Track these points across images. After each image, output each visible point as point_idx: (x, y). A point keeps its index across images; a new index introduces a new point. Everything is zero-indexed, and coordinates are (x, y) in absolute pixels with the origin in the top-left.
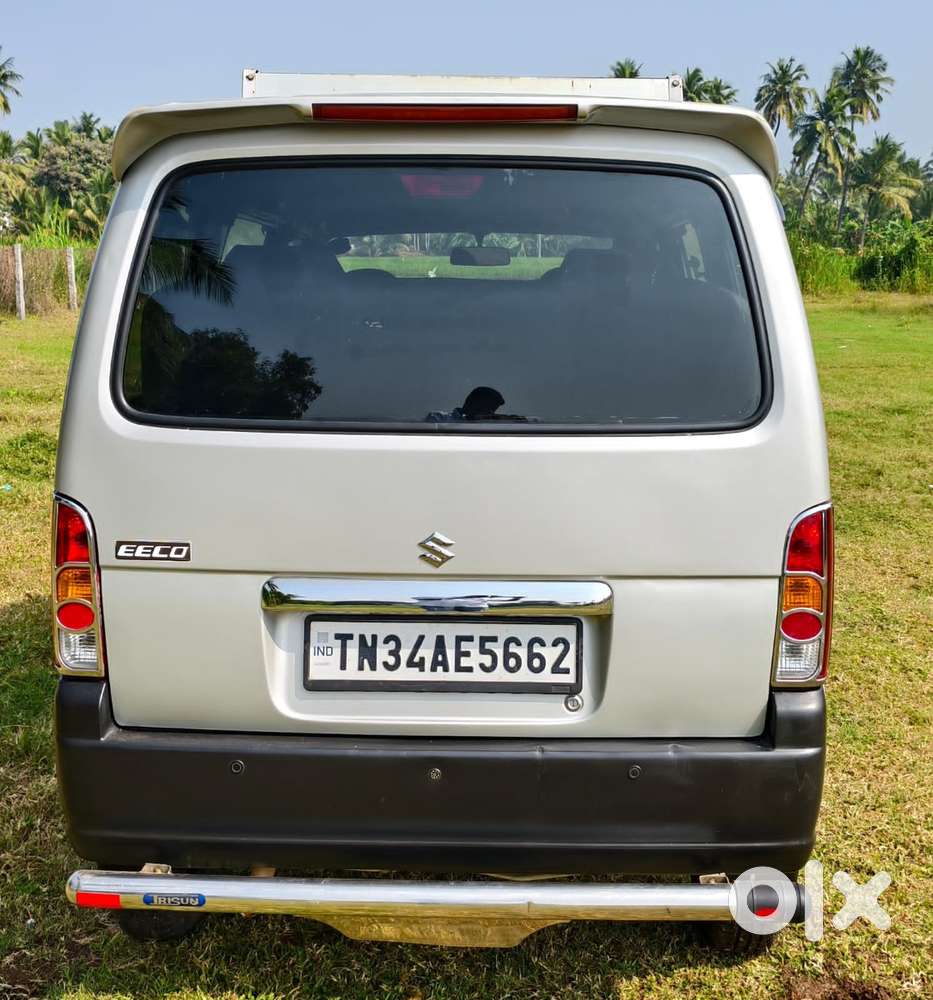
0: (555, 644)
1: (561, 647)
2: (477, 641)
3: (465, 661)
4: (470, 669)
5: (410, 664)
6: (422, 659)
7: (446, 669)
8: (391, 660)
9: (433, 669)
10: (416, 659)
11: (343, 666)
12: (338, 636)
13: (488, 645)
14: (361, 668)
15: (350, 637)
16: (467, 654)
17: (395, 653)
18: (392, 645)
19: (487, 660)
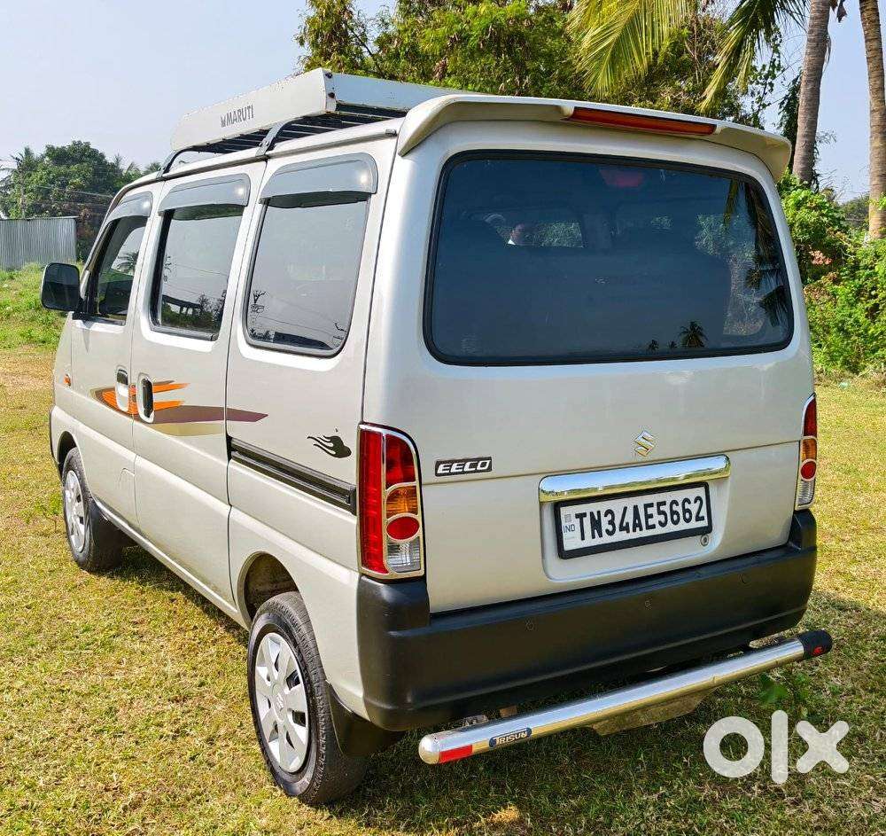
0: (695, 502)
1: (699, 502)
2: (655, 506)
3: (651, 522)
4: (653, 527)
5: (622, 529)
6: (627, 524)
7: (641, 529)
8: (610, 528)
9: (634, 530)
10: (624, 524)
11: (583, 538)
12: (577, 516)
13: (662, 508)
14: (593, 537)
15: (585, 515)
16: (651, 516)
17: (611, 522)
18: (609, 517)
19: (662, 518)
